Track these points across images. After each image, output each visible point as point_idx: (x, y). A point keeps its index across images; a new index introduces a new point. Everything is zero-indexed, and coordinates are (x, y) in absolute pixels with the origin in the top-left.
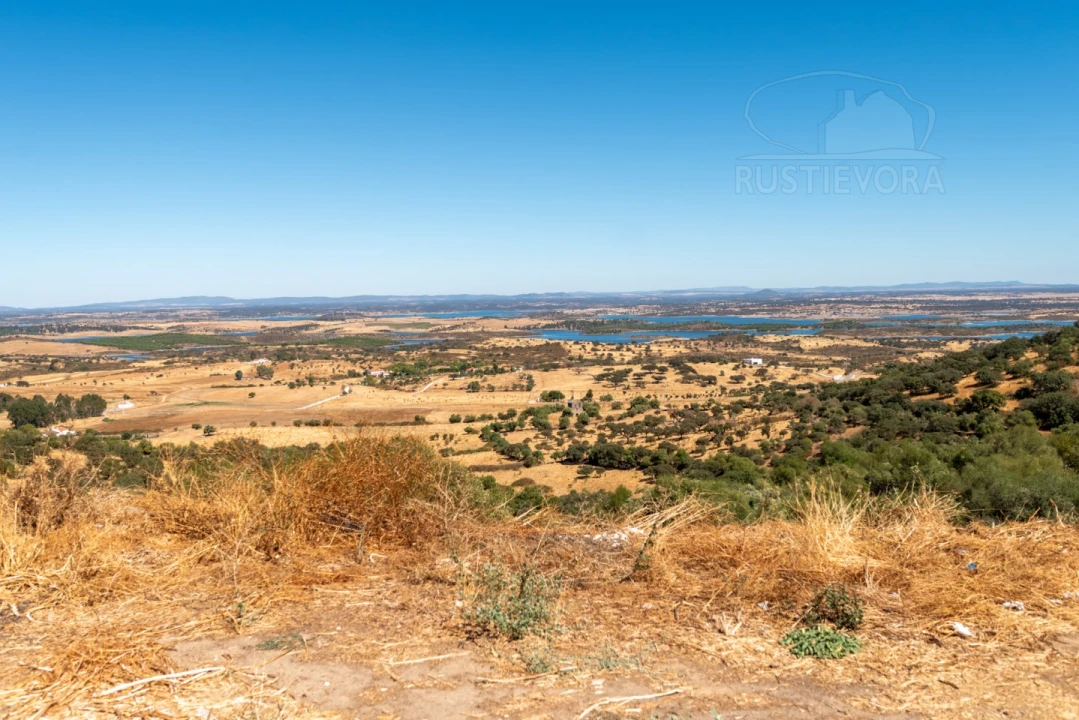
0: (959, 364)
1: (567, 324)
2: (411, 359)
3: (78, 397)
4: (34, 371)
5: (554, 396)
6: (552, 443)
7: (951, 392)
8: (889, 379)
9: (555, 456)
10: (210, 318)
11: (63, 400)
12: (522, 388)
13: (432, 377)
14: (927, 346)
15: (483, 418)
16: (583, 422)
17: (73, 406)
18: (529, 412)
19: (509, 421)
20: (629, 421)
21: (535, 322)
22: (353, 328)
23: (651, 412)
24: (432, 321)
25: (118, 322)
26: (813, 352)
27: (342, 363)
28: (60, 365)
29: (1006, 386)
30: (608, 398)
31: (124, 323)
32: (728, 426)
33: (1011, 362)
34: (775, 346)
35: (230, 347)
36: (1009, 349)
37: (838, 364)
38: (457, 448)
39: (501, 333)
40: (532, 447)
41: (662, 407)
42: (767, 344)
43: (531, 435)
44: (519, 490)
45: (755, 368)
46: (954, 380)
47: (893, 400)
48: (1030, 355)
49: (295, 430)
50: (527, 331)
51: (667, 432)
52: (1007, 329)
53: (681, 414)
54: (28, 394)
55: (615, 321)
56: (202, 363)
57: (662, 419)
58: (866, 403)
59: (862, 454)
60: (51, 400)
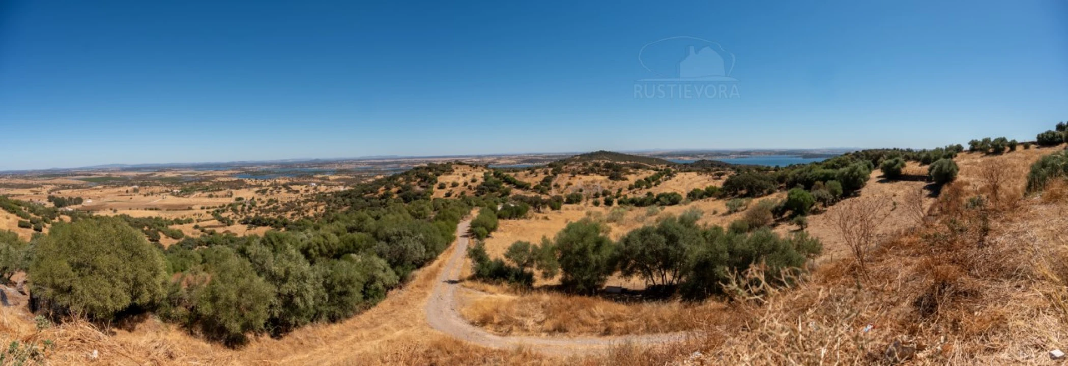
0: (379, 183)
1: (246, 172)
2: (188, 186)
3: (75, 198)
4: (63, 189)
5: (240, 199)
6: (238, 217)
7: (377, 192)
8: (357, 189)
9: (239, 222)
10: (119, 171)
11: (70, 198)
12: (228, 196)
13: (196, 192)
14: (370, 177)
15: (213, 207)
16: (250, 208)
17: (73, 201)
18: (230, 205)
19: (223, 208)
20: (267, 208)
21: (234, 172)
22: (168, 174)
23: (275, 204)
24: (197, 172)
25: (90, 173)
26: (334, 180)
27: (163, 187)
28: (71, 187)
29: (394, 189)
30: (260, 199)
31: (92, 173)
32: (303, 208)
33: (395, 182)
34: (320, 179)
35: (126, 182)
36: (394, 177)
37: (342, 185)
38: (202, 219)
39: (222, 176)
40: (231, 218)
41: (279, 202)
42: (317, 178)
43: (231, 214)
44: (224, 235)
45: (313, 187)
46: (378, 188)
47: (359, 196)
48: (401, 179)
49: (144, 211)
50: (231, 175)
51: (281, 212)
52: (394, 171)
53: (286, 204)
54: (60, 196)
55: (263, 171)
56: (115, 187)
57: (279, 207)
58: (350, 198)
59: (346, 218)
60: (67, 198)
